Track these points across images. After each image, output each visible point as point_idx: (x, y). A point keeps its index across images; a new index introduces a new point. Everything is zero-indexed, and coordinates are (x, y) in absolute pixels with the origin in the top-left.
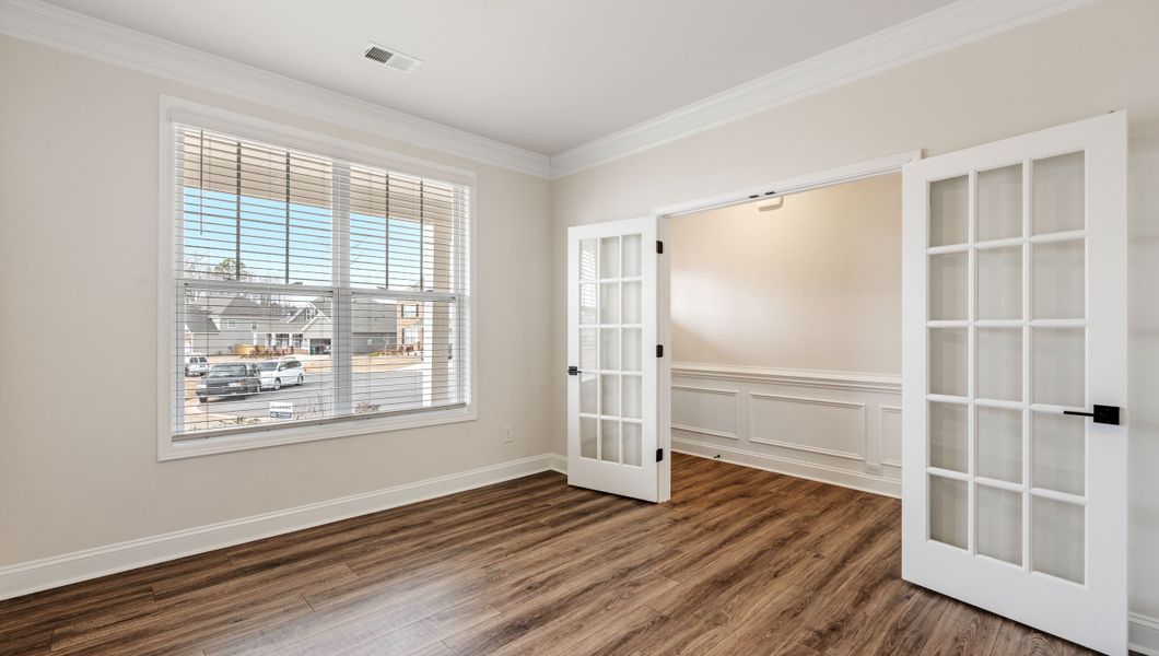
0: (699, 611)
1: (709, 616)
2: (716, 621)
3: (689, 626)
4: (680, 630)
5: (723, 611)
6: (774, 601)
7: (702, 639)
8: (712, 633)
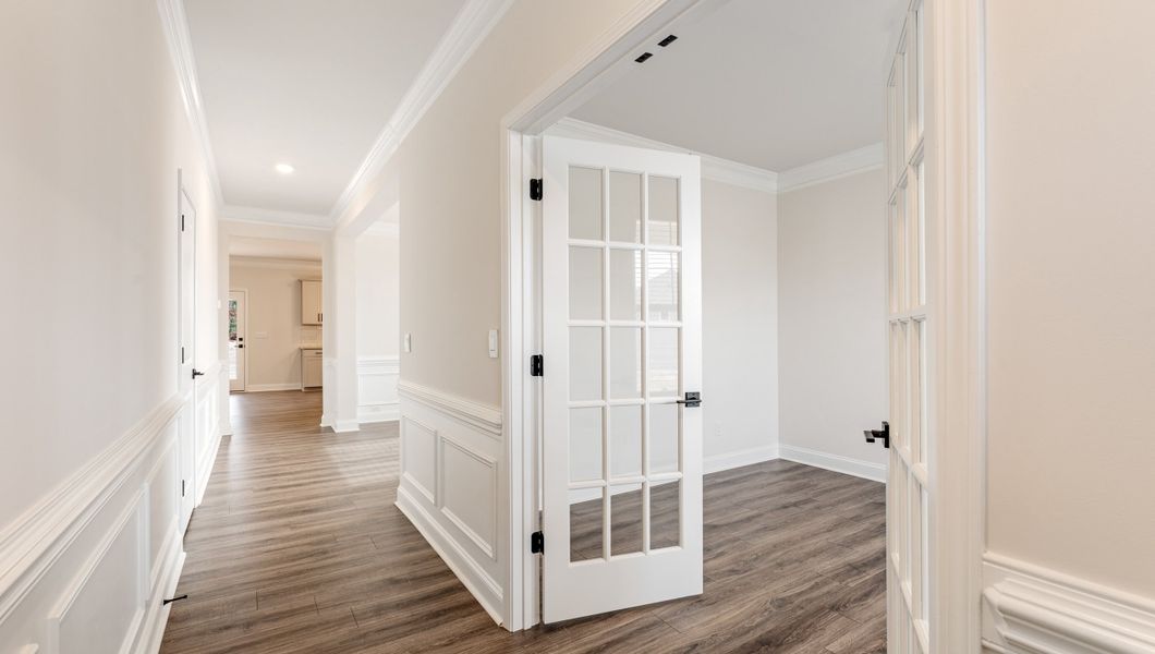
0: (800, 612)
1: (789, 607)
2: (782, 603)
3: (810, 601)
4: (816, 599)
5: (774, 610)
6: (715, 616)
7: (797, 590)
8: (788, 593)
